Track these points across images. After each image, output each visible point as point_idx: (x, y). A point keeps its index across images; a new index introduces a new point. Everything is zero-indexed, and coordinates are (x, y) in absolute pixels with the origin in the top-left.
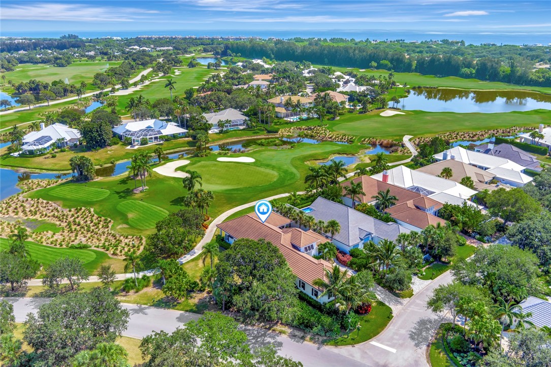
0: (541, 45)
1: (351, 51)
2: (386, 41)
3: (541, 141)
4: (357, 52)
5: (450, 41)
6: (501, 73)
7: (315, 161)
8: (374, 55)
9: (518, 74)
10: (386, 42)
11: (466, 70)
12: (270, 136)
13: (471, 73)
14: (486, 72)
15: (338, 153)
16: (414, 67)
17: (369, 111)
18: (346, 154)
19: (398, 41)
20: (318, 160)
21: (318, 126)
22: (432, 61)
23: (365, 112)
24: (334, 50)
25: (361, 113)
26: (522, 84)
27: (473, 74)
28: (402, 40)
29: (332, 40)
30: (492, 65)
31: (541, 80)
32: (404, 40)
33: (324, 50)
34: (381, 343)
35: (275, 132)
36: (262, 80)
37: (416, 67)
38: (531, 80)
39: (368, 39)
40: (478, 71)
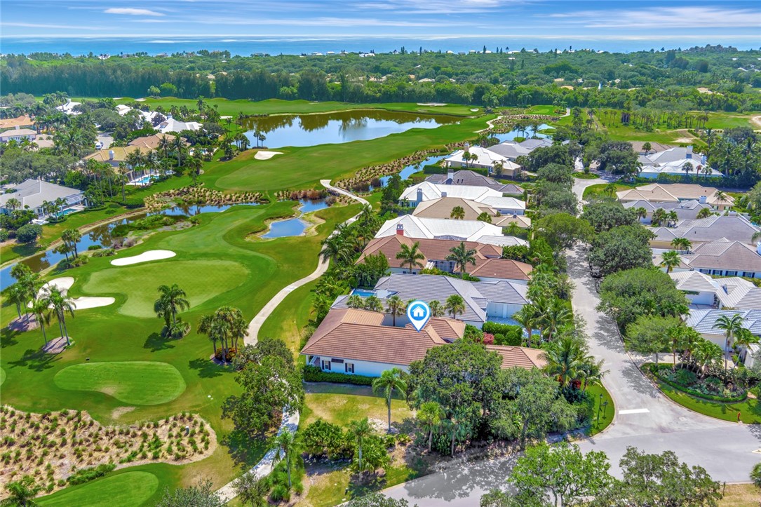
0: (320, 54)
1: (110, 72)
2: (120, 55)
3: (475, 162)
4: (119, 73)
5: (210, 52)
6: (330, 90)
7: (253, 235)
8: (149, 77)
9: (351, 90)
10: (121, 57)
11: (284, 90)
12: (136, 214)
13: (293, 93)
14: (311, 90)
15: (270, 218)
16: (213, 91)
17: (235, 156)
18: (281, 217)
19: (138, 54)
20: (256, 232)
21: (192, 186)
22: (238, 80)
23: (230, 158)
24: (80, 72)
25: (223, 159)
26: (357, 102)
27: (296, 93)
28: (143, 53)
29: (34, 56)
30: (318, 81)
31: (378, 95)
32: (146, 53)
33: (62, 72)
34: (628, 409)
35: (141, 206)
36: (21, 128)
37: (216, 90)
38: (368, 96)
39: (91, 53)
40: (300, 89)
